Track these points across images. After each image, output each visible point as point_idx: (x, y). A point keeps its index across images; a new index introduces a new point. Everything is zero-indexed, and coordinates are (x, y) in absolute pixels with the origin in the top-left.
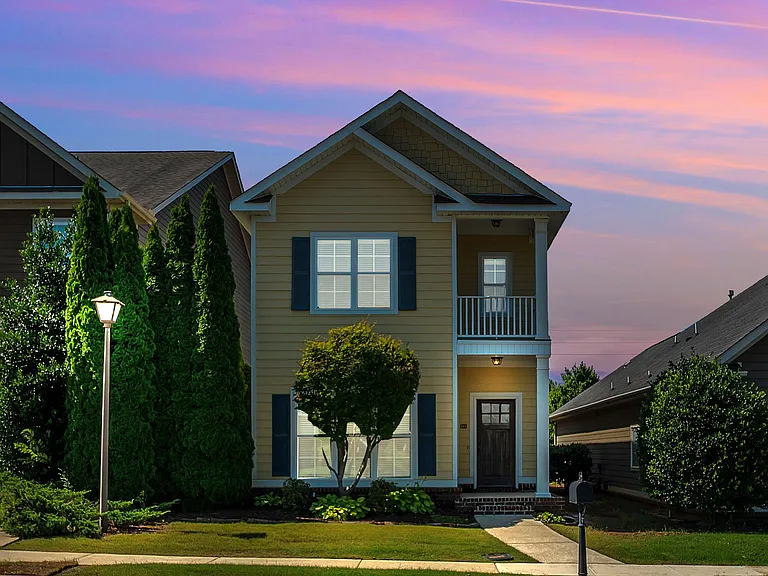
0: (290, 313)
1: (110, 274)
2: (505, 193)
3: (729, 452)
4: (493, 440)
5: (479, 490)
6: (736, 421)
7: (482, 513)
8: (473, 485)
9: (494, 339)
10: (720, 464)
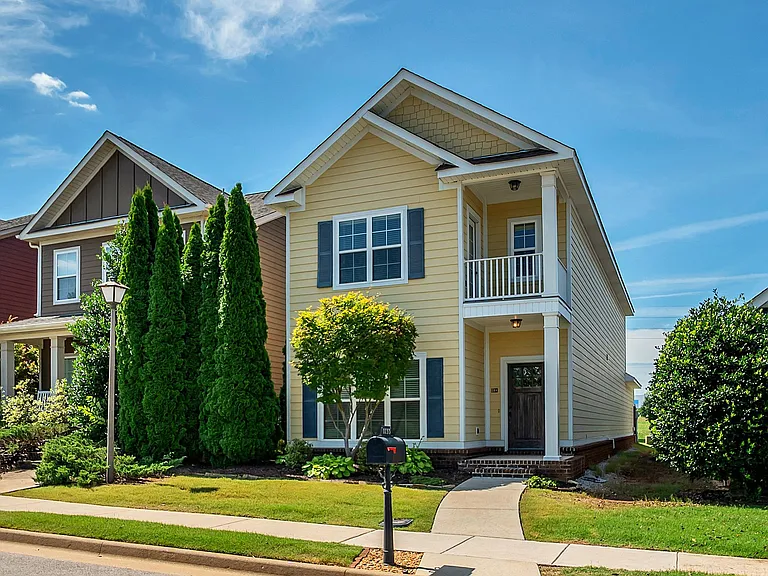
0: (317, 290)
1: (149, 267)
2: (510, 151)
3: (738, 409)
4: (525, 403)
5: (508, 453)
6: (749, 372)
7: (480, 475)
8: (503, 448)
9: (501, 299)
10: (727, 424)
